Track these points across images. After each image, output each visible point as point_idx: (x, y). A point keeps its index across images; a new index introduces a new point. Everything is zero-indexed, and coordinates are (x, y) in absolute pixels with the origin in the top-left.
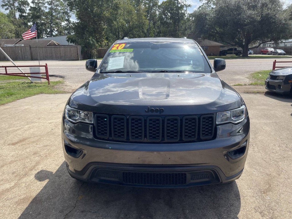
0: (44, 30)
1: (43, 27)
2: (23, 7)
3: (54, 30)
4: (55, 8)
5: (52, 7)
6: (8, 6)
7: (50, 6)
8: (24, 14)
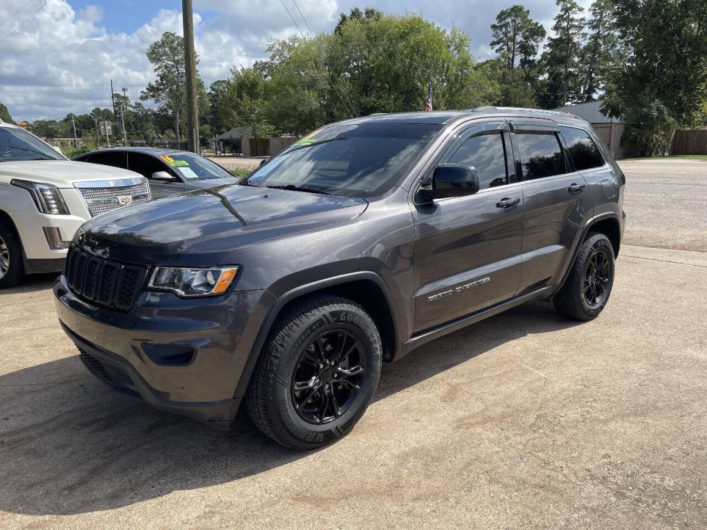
0: (570, 89)
1: (570, 83)
2: (533, 42)
3: (596, 86)
4: (606, 33)
5: (599, 31)
6: (502, 44)
7: (594, 32)
8: (531, 58)
